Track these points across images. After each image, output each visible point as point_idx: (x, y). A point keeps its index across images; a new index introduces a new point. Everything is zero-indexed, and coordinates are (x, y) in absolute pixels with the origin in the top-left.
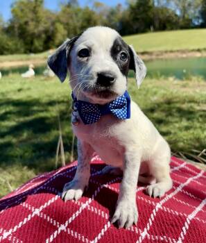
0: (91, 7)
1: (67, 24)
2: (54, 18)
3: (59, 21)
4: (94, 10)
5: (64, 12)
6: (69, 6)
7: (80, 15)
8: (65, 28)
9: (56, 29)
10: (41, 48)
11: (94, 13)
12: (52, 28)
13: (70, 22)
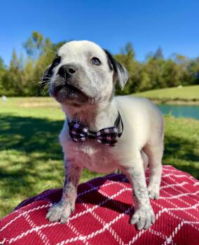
0: (173, 59)
1: (151, 73)
2: (141, 68)
3: (145, 70)
4: (176, 62)
5: (151, 63)
6: (155, 59)
7: (163, 66)
8: (149, 77)
9: (142, 77)
10: (127, 92)
11: (175, 64)
12: (138, 76)
13: (154, 71)
